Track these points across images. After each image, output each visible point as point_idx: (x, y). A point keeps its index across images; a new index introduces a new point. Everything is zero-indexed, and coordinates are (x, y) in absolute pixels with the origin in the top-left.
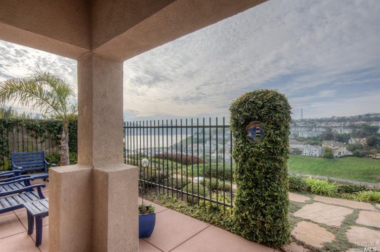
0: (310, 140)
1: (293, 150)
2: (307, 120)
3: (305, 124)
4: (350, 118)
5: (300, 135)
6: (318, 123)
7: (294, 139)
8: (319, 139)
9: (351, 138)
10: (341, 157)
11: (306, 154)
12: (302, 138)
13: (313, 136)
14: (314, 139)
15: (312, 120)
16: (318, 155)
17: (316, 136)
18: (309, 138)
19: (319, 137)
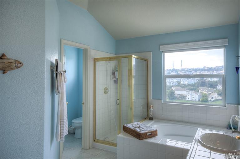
0: (190, 86)
1: (179, 96)
2: (186, 69)
3: (185, 73)
4: (216, 68)
5: (182, 83)
6: (194, 72)
7: (178, 86)
8: (196, 85)
9: (219, 85)
10: (214, 101)
11: (188, 99)
12: (183, 85)
13: (192, 83)
14: (193, 85)
15: (190, 69)
16: (197, 100)
17: (194, 83)
18: (189, 85)
19: (196, 84)
